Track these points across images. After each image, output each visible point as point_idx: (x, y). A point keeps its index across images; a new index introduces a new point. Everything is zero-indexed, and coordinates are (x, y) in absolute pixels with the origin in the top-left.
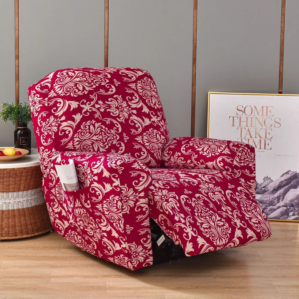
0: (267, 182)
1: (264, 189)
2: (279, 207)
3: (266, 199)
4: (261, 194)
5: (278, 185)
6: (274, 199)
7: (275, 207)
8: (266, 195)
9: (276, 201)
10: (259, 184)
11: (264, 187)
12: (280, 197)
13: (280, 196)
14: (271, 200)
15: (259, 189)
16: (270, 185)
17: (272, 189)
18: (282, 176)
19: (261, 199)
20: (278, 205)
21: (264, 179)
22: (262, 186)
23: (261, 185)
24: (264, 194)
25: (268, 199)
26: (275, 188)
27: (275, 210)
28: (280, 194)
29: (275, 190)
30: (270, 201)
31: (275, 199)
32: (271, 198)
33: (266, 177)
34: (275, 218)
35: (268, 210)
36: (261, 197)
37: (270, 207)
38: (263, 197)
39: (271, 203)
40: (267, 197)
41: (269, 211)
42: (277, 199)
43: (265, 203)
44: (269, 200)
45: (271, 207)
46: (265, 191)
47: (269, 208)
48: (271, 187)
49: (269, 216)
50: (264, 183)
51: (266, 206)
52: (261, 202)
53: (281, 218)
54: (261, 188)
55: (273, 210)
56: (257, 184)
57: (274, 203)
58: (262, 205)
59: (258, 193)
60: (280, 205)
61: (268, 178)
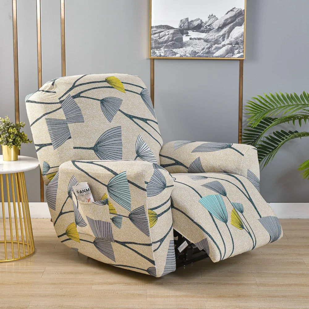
0: (212, 20)
2: (224, 46)
3: (211, 38)
4: (206, 33)
5: (223, 23)
7: (220, 45)
8: (211, 33)
10: (204, 23)
11: (209, 26)
13: (225, 34)
15: (204, 27)
16: (214, 23)
17: (217, 28)
18: (226, 14)
19: (206, 37)
20: (223, 43)
21: (209, 17)
22: (207, 25)
23: (205, 24)
24: (209, 32)
25: (213, 37)
26: (220, 26)
27: (220, 48)
28: (225, 32)
29: (220, 28)
30: (215, 39)
31: (220, 38)
32: (216, 36)
33: (211, 15)
34: (221, 56)
35: (213, 49)
36: (206, 36)
38: (208, 36)
39: (217, 42)
40: (212, 36)
42: (222, 37)
43: (210, 42)
44: (214, 38)
45: (216, 45)
46: (210, 30)
47: (214, 47)
48: (216, 25)
49: (214, 55)
50: (210, 21)
51: (212, 45)
52: (206, 41)
53: (226, 56)
54: (206, 27)
55: (218, 49)
56: (202, 22)
57: (219, 41)
58: (207, 43)
59: (203, 32)
60: (225, 43)
61: (213, 16)
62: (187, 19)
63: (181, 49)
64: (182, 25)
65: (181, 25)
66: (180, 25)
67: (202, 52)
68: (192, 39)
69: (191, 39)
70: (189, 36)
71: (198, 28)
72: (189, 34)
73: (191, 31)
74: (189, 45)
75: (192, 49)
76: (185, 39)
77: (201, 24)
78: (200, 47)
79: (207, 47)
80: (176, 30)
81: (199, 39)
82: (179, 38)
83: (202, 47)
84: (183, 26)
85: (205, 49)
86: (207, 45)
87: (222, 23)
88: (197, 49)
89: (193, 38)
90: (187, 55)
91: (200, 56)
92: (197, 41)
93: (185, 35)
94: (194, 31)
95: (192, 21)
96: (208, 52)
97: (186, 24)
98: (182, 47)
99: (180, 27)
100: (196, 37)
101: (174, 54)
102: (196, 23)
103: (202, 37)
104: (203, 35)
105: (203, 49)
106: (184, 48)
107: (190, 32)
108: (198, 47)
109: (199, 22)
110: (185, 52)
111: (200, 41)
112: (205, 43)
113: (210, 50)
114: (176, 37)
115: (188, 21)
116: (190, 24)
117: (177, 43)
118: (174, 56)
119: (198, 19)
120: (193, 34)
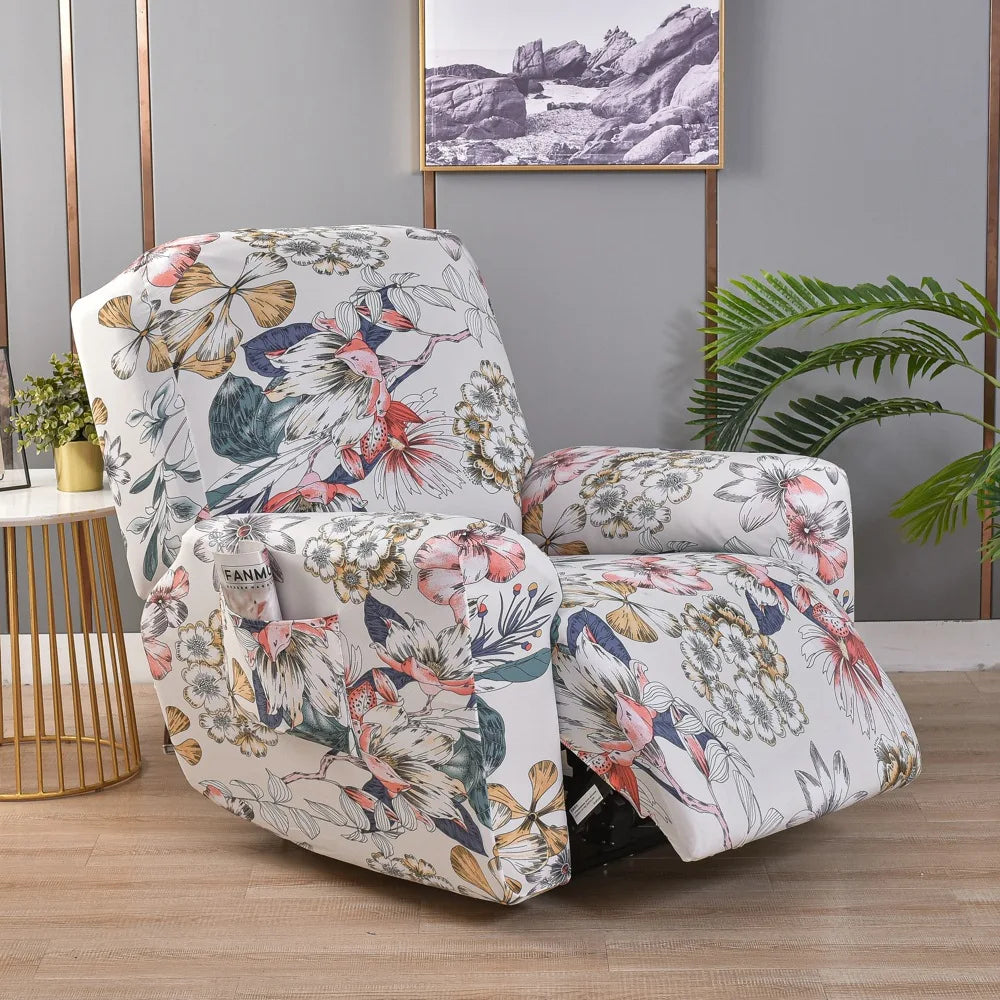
0: (616, 46)
1: (608, 69)
2: (656, 126)
3: (614, 102)
4: (598, 86)
5: (653, 56)
6: (640, 100)
7: (645, 126)
8: (614, 88)
9: (646, 105)
10: (593, 55)
11: (607, 64)
12: (659, 93)
13: (659, 91)
14: (631, 103)
15: (594, 69)
16: (625, 56)
17: (632, 70)
18: (663, 26)
19: (601, 101)
20: (653, 119)
21: (607, 38)
22: (603, 60)
23: (597, 58)
24: (607, 86)
25: (621, 100)
26: (644, 65)
27: (644, 135)
28: (659, 82)
29: (644, 71)
30: (629, 107)
31: (644, 102)
32: (631, 97)
33: (613, 30)
34: (647, 160)
35: (621, 136)
36: (600, 97)
37: (628, 127)
38: (605, 96)
39: (632, 115)
40: (618, 96)
41: (625, 139)
42: (649, 101)
43: (612, 116)
44: (626, 104)
45: (632, 126)
46: (612, 77)
47: (625, 130)
48: (629, 62)
49: (627, 157)
50: (610, 50)
51: (617, 126)
52: (600, 112)
53: (664, 160)
54: (598, 67)
55: (637, 137)
56: (586, 54)
57: (641, 111)
58: (603, 120)
59: (589, 84)
60: (660, 120)
61: (619, 34)
62: (539, 44)
63: (520, 140)
64: (523, 64)
65: (519, 64)
66: (516, 65)
67: (587, 148)
68: (555, 107)
69: (550, 107)
70: (545, 97)
71: (574, 72)
72: (544, 93)
73: (551, 82)
74: (545, 128)
75: (556, 138)
76: (534, 107)
77: (582, 60)
78: (580, 133)
79: (602, 131)
80: (504, 81)
81: (578, 107)
82: (513, 104)
83: (588, 133)
84: (526, 66)
85: (597, 139)
86: (602, 126)
87: (650, 56)
88: (570, 141)
89: (557, 103)
90: (540, 157)
91: (581, 162)
92: (570, 112)
93: (531, 96)
94: (559, 83)
95: (554, 51)
96: (608, 149)
97: (535, 60)
98: (523, 135)
99: (517, 69)
100: (567, 101)
101: (498, 155)
102: (566, 58)
103: (587, 102)
104: (589, 95)
105: (591, 138)
106: (531, 137)
107: (549, 87)
108: (574, 131)
109: (575, 53)
110: (535, 148)
111: (580, 113)
112: (599, 121)
113: (612, 141)
114: (505, 102)
115: (541, 49)
116: (549, 59)
117: (508, 121)
118: (499, 163)
119: (575, 44)
120: (558, 92)
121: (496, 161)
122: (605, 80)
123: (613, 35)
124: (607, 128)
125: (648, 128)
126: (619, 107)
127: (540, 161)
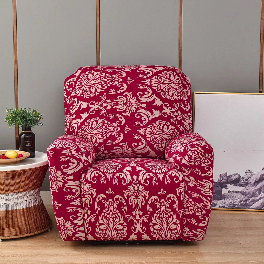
0: (249, 175)
1: (246, 181)
2: (260, 198)
3: (248, 191)
4: (243, 186)
5: (259, 178)
6: (255, 191)
7: (257, 198)
8: (248, 187)
9: (257, 192)
10: (242, 177)
11: (246, 180)
12: (261, 189)
13: (261, 188)
14: (253, 191)
15: (242, 181)
16: (251, 178)
17: (253, 182)
18: (262, 170)
19: (244, 190)
20: (259, 196)
21: (246, 172)
22: (245, 179)
23: (243, 178)
24: (246, 186)
25: (250, 190)
26: (257, 181)
27: (257, 201)
28: (261, 186)
29: (257, 182)
30: (252, 192)
31: (256, 191)
32: (253, 189)
33: (248, 171)
34: (257, 208)
35: (250, 201)
36: (244, 189)
37: (252, 198)
38: (245, 189)
39: (253, 195)
40: (249, 189)
41: (251, 202)
42: (258, 191)
43: (247, 195)
44: (251, 192)
45: (253, 198)
46: (247, 184)
47: (251, 199)
48: (253, 179)
49: (251, 207)
50: (247, 176)
51: (249, 198)
52: (244, 194)
53: (262, 208)
54: (243, 181)
55: (254, 201)
56: (240, 177)
57: (255, 194)
58: (245, 196)
59: (241, 185)
60: (261, 197)
61: (250, 172)
62: (226, 174)
63: (220, 201)
64: (221, 179)
65: (220, 179)
66: (219, 179)
67: (240, 204)
68: (231, 192)
69: (229, 192)
70: (228, 189)
71: (236, 182)
72: (227, 188)
73: (229, 185)
74: (227, 198)
75: (230, 201)
76: (224, 191)
77: (238, 179)
78: (238, 199)
79: (244, 199)
80: (216, 184)
81: (237, 192)
82: (218, 190)
83: (240, 199)
84: (222, 180)
85: (243, 201)
86: (244, 198)
87: (258, 178)
88: (234, 202)
89: (231, 190)
90: (226, 206)
91: (238, 208)
92: (235, 193)
93: (224, 188)
94: (232, 185)
95: (231, 176)
96: (246, 204)
97: (225, 178)
98: (221, 199)
99: (220, 180)
100: (234, 190)
101: (214, 205)
102: (234, 178)
103: (240, 191)
104: (241, 189)
105: (241, 201)
106: (223, 200)
107: (229, 186)
108: (236, 199)
109: (237, 176)
110: (224, 203)
111: (238, 194)
112: (243, 196)
113: (247, 202)
114: (216, 190)
115: (227, 175)
116: (229, 178)
117: (217, 195)
118: (214, 207)
119: (236, 174)
120: (231, 187)
121: (213, 207)
122: (245, 184)
123: (248, 172)
124: (246, 198)
125: (258, 199)
126: (249, 192)
127: (226, 207)
